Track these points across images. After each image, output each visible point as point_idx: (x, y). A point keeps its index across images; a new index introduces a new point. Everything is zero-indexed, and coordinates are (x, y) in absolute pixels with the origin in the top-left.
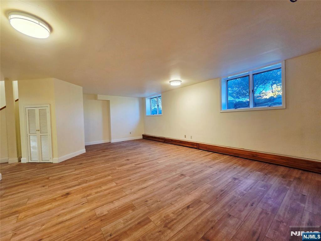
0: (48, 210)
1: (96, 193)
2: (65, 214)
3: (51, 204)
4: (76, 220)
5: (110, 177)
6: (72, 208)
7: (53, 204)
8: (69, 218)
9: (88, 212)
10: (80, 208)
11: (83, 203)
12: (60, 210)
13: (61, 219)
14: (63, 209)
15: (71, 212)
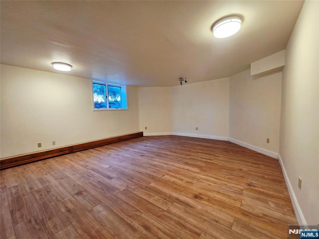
0: (218, 192)
1: (182, 180)
2: (212, 182)
3: (214, 197)
4: (210, 175)
5: (153, 184)
6: (205, 182)
7: (213, 196)
8: (212, 178)
9: (202, 174)
10: (202, 179)
11: (198, 180)
12: (212, 186)
13: (216, 180)
14: (210, 185)
15: (208, 180)
